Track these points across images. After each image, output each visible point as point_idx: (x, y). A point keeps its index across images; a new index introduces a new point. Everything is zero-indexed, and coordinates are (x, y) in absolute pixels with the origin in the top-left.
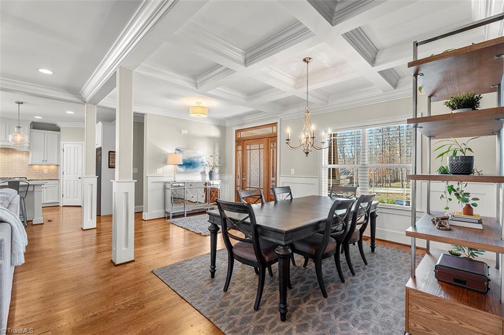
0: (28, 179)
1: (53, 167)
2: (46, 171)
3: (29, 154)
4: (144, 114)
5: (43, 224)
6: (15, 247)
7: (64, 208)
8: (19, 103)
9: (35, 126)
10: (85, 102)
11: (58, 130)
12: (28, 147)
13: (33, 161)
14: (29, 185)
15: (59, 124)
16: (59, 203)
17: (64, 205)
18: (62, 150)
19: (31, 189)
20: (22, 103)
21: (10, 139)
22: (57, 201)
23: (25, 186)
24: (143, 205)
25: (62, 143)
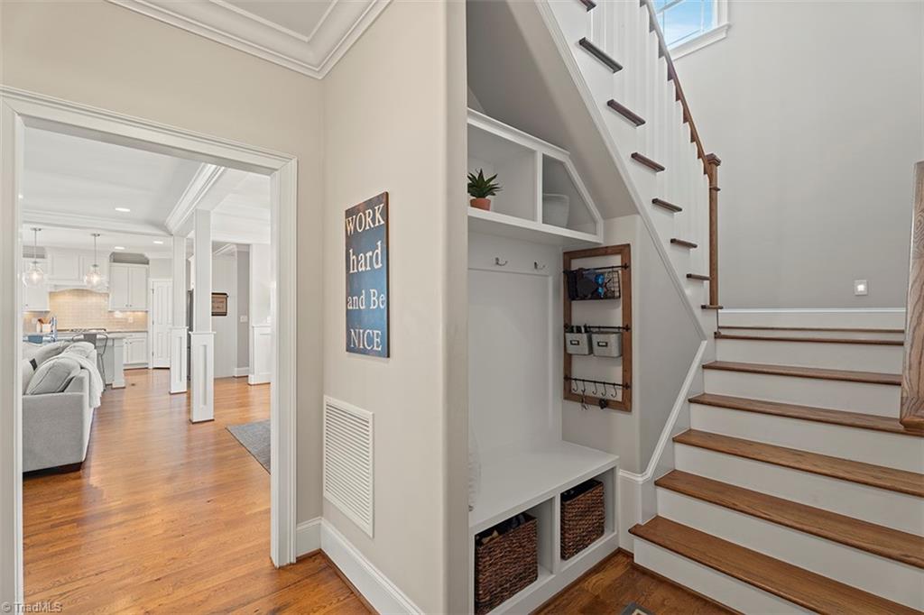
0: (108, 330)
2: (131, 320)
3: (108, 296)
4: (248, 245)
5: (124, 388)
6: (93, 390)
7: (155, 371)
8: (96, 236)
9: (117, 258)
10: (172, 235)
11: (146, 262)
12: (108, 287)
13: (113, 306)
14: (107, 339)
15: (148, 255)
16: (147, 364)
17: (155, 367)
18: (152, 291)
19: (110, 343)
20: (99, 235)
22: (145, 362)
23: (103, 339)
24: (248, 366)
25: (151, 280)
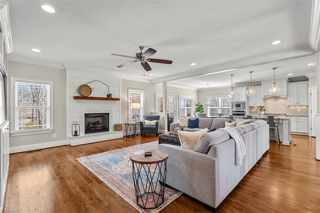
0: (287, 115)
1: (304, 107)
2: (299, 110)
3: (287, 99)
5: (289, 145)
6: (237, 154)
7: (312, 138)
8: (274, 69)
9: (291, 80)
10: (316, 52)
11: (306, 79)
13: (289, 103)
14: (279, 119)
15: (308, 75)
16: (308, 133)
17: (312, 136)
18: (310, 94)
19: (281, 121)
20: (276, 68)
21: (270, 91)
23: (277, 119)
25: (310, 89)
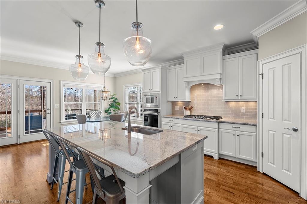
1: (251, 104)
2: (243, 109)
12: (220, 79)
17: (263, 172)
18: (261, 76)
22: (255, 160)
25: (261, 63)
